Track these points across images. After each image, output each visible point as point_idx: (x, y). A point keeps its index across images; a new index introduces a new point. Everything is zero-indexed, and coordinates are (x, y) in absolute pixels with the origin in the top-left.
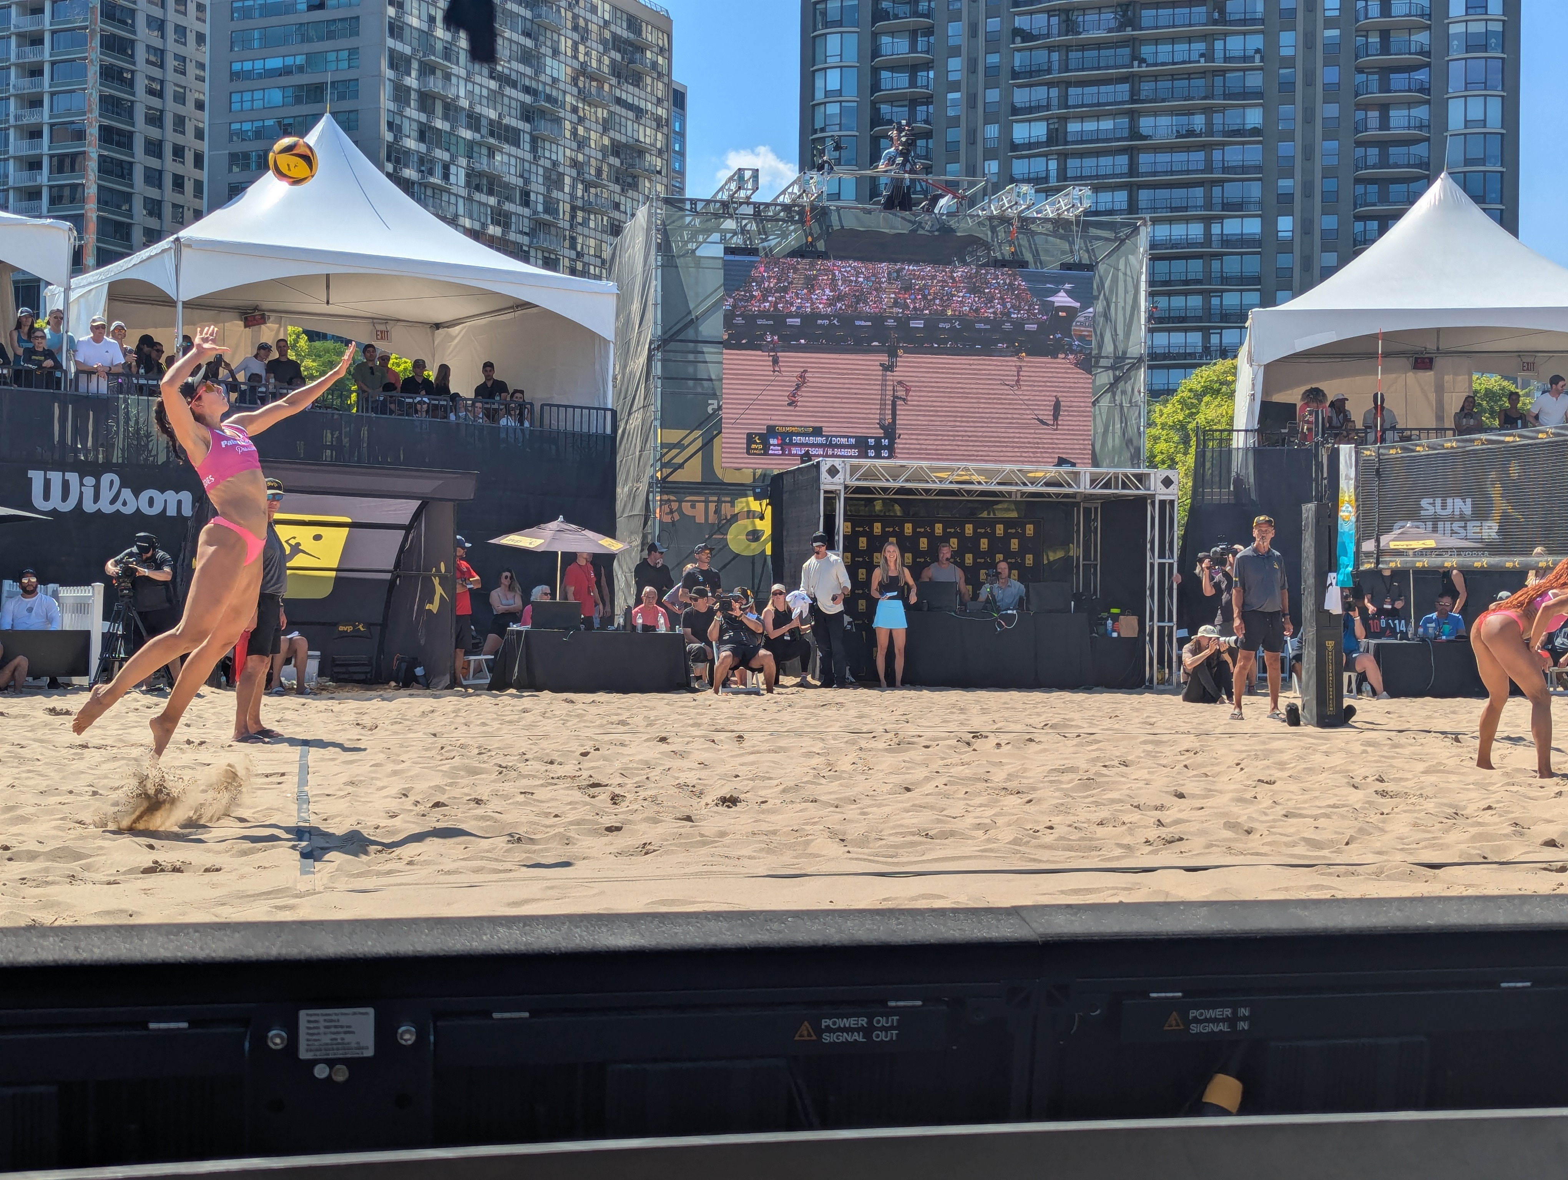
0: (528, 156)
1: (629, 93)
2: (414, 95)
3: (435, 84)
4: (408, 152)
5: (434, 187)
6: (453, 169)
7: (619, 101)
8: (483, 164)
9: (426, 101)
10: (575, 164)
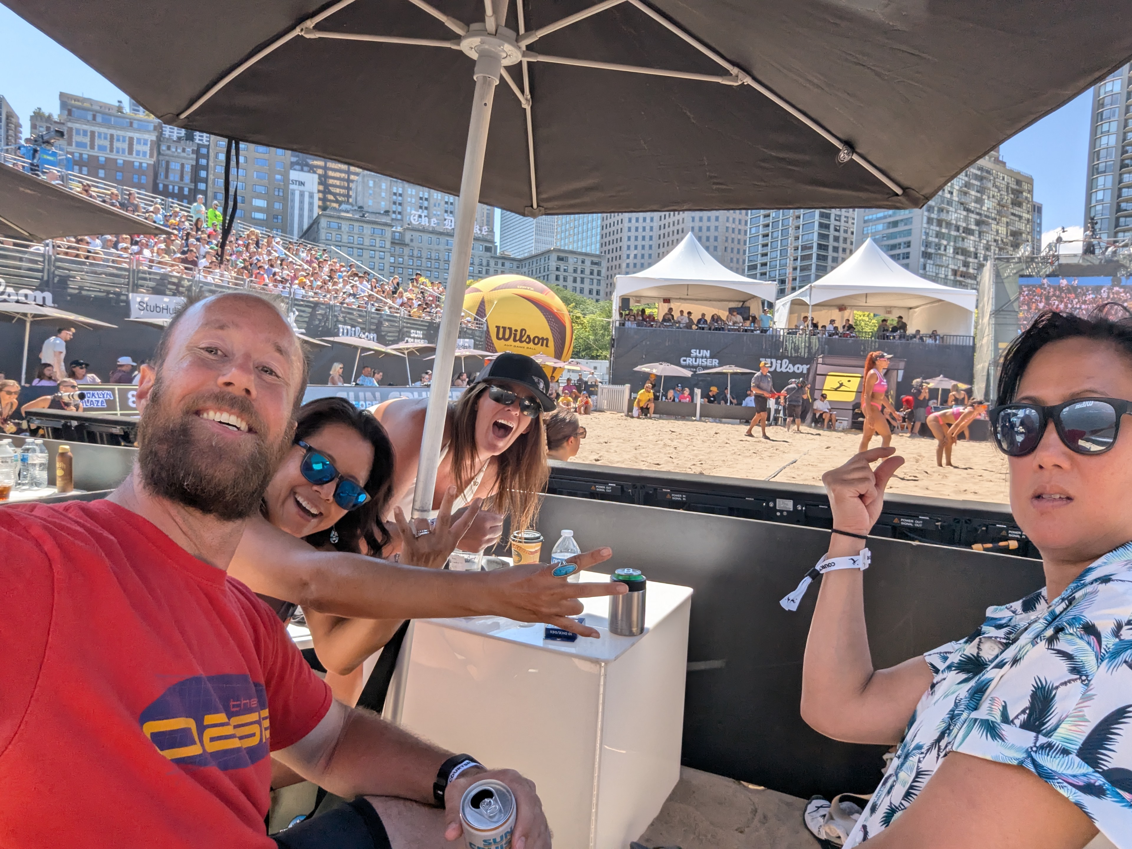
0: (977, 239)
1: (1017, 210)
2: (935, 221)
3: (943, 216)
4: (931, 243)
5: (941, 255)
6: (948, 247)
7: (1013, 214)
8: (960, 244)
9: (940, 223)
10: (995, 241)
